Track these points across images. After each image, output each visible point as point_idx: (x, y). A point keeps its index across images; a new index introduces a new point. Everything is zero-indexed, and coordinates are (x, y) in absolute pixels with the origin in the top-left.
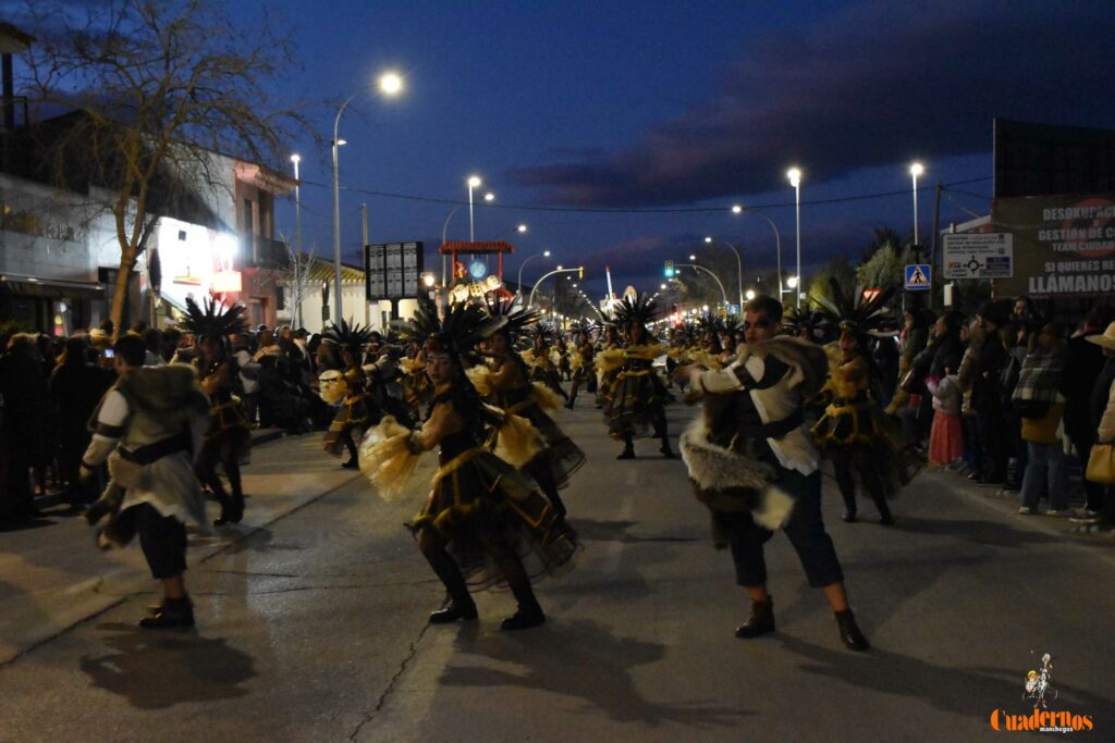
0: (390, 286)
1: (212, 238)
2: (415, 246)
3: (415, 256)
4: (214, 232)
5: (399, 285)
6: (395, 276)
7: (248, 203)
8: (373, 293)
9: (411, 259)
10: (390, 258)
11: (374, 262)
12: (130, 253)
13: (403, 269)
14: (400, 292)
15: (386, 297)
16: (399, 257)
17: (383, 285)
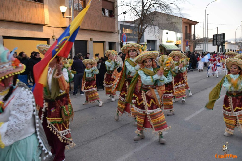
0: (218, 43)
1: (176, 34)
2: (223, 35)
3: (223, 36)
4: (177, 33)
5: (219, 43)
6: (219, 40)
7: (186, 27)
8: (214, 44)
9: (222, 37)
10: (218, 37)
11: (214, 37)
12: (140, 36)
13: (220, 39)
14: (219, 44)
15: (216, 45)
16: (219, 37)
17: (216, 43)
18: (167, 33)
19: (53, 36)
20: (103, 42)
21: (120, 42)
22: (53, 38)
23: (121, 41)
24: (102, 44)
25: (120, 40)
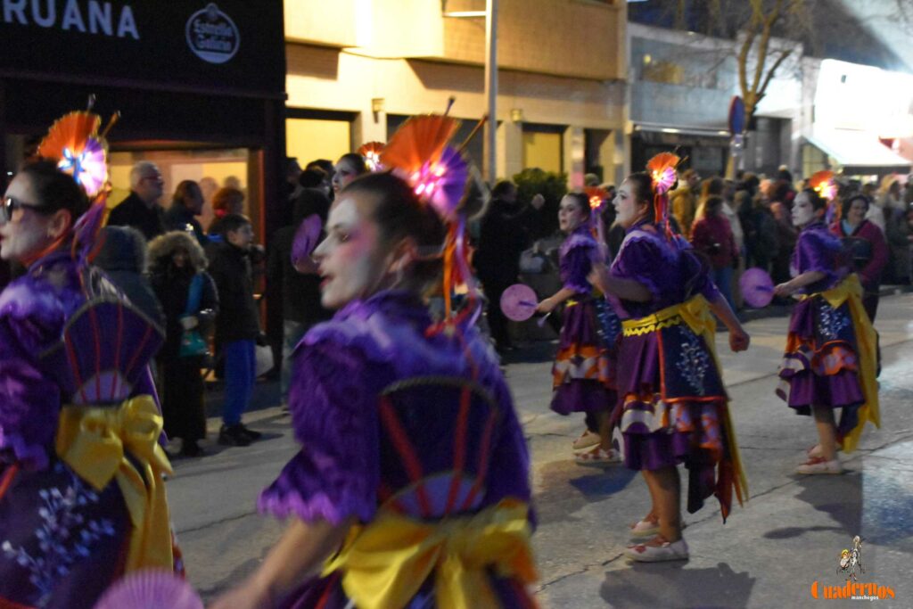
12: (750, 100)
18: (844, 78)
19: (375, 101)
20: (559, 130)
21: (628, 128)
22: (376, 108)
23: (635, 126)
24: (554, 139)
25: (633, 118)
